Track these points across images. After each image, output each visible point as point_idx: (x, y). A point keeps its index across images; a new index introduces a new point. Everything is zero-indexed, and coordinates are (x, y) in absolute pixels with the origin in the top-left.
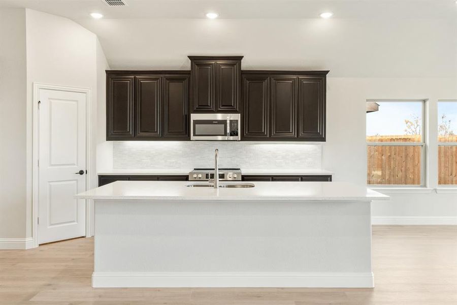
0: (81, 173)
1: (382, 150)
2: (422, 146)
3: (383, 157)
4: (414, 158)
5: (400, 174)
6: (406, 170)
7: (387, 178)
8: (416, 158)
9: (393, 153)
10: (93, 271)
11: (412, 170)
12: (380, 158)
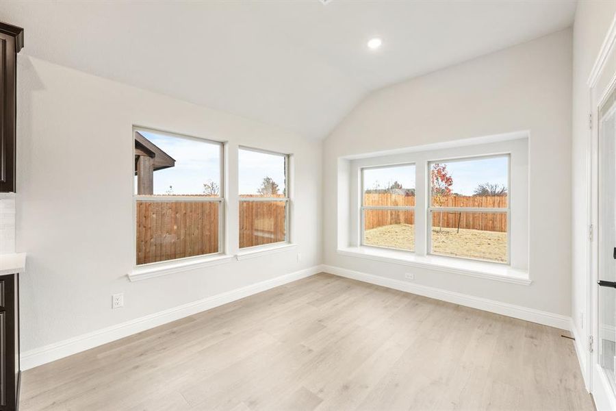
1: (176, 208)
2: (220, 201)
3: (177, 215)
4: (210, 215)
5: (196, 232)
6: (203, 227)
7: (182, 237)
8: (212, 215)
9: (189, 210)
11: (208, 227)
12: (173, 215)
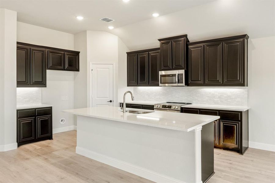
0: (111, 101)
10: (76, 146)
